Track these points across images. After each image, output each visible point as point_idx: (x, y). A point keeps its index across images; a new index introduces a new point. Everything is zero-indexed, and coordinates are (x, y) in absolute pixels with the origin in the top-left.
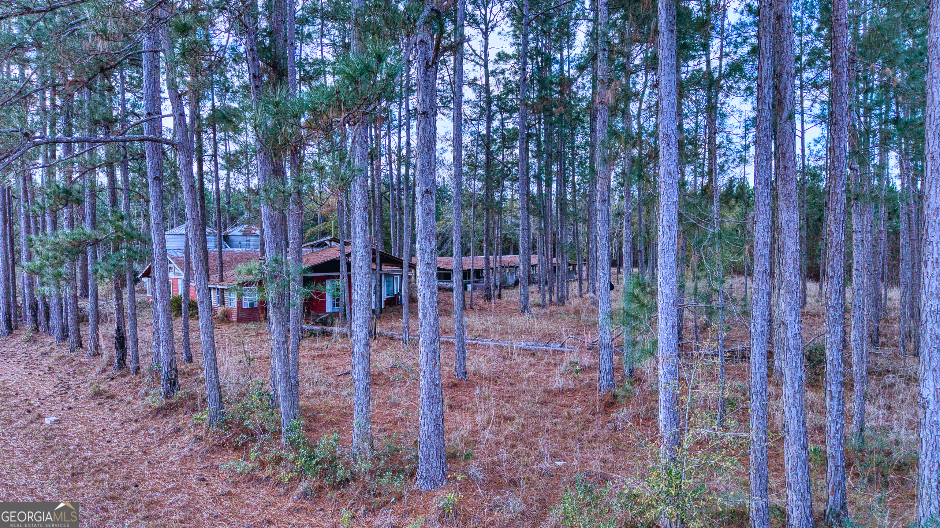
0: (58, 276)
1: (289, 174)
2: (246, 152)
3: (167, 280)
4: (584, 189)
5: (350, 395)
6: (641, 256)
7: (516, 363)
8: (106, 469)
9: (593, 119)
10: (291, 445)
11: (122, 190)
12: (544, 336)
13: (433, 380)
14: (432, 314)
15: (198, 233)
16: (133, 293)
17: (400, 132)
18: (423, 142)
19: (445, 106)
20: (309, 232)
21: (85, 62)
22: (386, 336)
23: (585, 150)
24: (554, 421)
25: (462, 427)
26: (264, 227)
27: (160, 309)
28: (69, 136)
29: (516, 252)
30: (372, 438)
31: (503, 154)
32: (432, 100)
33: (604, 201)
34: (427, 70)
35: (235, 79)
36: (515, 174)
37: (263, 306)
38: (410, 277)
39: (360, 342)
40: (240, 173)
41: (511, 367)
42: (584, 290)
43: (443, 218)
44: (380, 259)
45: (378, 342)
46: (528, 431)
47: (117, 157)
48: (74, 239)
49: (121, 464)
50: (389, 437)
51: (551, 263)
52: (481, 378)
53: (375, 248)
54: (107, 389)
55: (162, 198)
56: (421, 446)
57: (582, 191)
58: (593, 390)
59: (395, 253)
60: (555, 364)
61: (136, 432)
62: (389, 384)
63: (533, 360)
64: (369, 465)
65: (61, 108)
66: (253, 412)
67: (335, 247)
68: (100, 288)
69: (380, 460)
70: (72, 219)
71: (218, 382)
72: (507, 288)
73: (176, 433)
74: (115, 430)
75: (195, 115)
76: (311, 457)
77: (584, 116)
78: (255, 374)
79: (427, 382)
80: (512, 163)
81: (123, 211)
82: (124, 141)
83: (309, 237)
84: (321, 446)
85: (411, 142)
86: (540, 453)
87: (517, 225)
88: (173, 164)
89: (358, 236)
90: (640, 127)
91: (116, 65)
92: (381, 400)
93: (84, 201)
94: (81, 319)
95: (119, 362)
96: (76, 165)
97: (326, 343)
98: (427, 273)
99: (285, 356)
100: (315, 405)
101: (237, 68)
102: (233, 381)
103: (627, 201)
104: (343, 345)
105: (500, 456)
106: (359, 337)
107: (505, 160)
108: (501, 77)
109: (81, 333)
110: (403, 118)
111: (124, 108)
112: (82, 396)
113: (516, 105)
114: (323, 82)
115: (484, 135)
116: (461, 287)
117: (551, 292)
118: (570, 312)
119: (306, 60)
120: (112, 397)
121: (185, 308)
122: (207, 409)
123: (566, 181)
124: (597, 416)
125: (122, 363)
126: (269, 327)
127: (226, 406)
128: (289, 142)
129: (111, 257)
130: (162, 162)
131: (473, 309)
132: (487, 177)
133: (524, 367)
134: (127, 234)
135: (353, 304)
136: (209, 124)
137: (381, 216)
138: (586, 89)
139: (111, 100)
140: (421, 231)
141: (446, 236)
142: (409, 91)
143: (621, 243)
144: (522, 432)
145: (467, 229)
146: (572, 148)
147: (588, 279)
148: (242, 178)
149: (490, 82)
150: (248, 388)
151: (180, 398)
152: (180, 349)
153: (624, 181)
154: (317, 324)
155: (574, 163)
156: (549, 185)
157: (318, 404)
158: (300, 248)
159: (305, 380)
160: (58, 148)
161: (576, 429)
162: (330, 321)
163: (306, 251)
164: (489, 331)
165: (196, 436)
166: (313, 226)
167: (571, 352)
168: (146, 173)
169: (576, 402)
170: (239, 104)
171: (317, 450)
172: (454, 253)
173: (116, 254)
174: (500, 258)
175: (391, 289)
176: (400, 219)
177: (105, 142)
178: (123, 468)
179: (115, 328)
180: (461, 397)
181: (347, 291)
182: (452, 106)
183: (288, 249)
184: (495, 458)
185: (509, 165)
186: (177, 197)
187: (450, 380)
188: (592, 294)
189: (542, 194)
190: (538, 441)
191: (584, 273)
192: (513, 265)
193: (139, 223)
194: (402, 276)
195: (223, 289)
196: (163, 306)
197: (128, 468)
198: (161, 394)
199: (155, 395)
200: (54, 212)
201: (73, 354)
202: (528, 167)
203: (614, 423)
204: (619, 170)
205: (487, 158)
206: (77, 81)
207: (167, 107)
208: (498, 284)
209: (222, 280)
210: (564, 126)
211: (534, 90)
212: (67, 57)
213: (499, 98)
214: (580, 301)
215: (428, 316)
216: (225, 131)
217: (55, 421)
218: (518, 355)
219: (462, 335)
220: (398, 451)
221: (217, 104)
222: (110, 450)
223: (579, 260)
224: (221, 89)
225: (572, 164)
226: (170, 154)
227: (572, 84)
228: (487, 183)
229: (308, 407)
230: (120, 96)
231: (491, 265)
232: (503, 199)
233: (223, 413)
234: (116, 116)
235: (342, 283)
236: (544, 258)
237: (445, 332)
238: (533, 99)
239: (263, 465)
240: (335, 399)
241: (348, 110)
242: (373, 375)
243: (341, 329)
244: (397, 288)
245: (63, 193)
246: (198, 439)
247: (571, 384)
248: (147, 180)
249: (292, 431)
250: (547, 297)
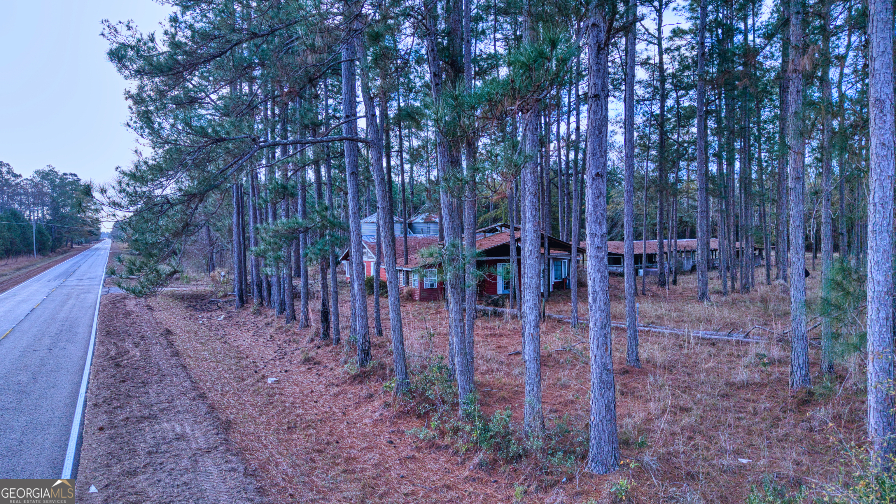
0: (277, 259)
1: (464, 164)
2: (427, 146)
3: (362, 262)
4: (773, 166)
5: (522, 374)
6: (843, 239)
7: (694, 353)
8: (314, 425)
9: (784, 89)
10: (467, 417)
11: (325, 184)
12: (726, 325)
13: (604, 365)
14: (602, 298)
15: (388, 220)
16: (335, 274)
17: (569, 117)
18: (594, 125)
19: (616, 88)
20: (481, 219)
21: (296, 75)
22: (555, 318)
23: (774, 124)
24: (737, 416)
25: (634, 414)
26: (444, 214)
27: (356, 288)
28: (285, 139)
29: (693, 235)
30: (543, 418)
31: (678, 134)
32: (604, 82)
33: (798, 178)
34: (599, 53)
35: (418, 79)
36: (692, 154)
37: (442, 287)
38: (578, 261)
39: (530, 323)
40: (422, 166)
41: (688, 356)
42: (773, 277)
43: (613, 201)
44: (548, 244)
45: (547, 325)
46: (707, 423)
47: (322, 156)
48: (289, 228)
49: (325, 422)
50: (560, 418)
51: (734, 247)
52: (655, 366)
53: (543, 233)
54: (314, 356)
55: (358, 191)
56: (593, 429)
57: (770, 168)
58: (784, 385)
59: (562, 237)
60: (739, 355)
61: (337, 395)
62: (558, 365)
63: (713, 350)
64: (541, 443)
65: (279, 116)
66: (434, 384)
67: (505, 232)
68: (309, 269)
69: (551, 439)
70: (288, 210)
71: (404, 355)
72: (683, 273)
73: (369, 398)
74: (321, 392)
75: (384, 115)
76: (486, 430)
77: (772, 87)
78: (436, 349)
79: (598, 366)
80: (689, 142)
81: (327, 203)
82: (328, 142)
83: (482, 224)
84: (495, 420)
85: (581, 127)
86: (721, 448)
87: (695, 208)
88: (366, 160)
89: (527, 221)
90: (842, 96)
91: (321, 75)
92: (551, 382)
93: (297, 195)
94: (295, 295)
95: (323, 334)
96: (290, 164)
97: (498, 323)
98: (597, 257)
99: (462, 333)
100: (489, 382)
101: (419, 69)
102: (416, 354)
103: (827, 177)
104: (513, 326)
105: (676, 447)
106: (529, 318)
107: (680, 140)
108: (676, 53)
109: (295, 307)
110: (572, 104)
111: (327, 113)
112: (296, 362)
113: (694, 81)
114: (496, 75)
115: (657, 115)
116: (633, 272)
117: (734, 278)
118: (756, 301)
119: (480, 55)
120: (318, 363)
121: (377, 287)
122: (395, 378)
123: (750, 160)
124: (789, 414)
125: (326, 335)
126: (447, 306)
127: (411, 376)
128: (466, 132)
129: (317, 243)
130: (357, 159)
131: (644, 294)
132: (661, 157)
133: (702, 357)
134: (331, 222)
135: (522, 287)
136: (395, 122)
137: (550, 201)
138: (775, 58)
139: (317, 107)
140: (591, 214)
141: (615, 221)
142: (580, 76)
143: (819, 225)
144: (700, 425)
145: (638, 212)
146: (758, 123)
147: (777, 264)
148: (423, 171)
149: (664, 60)
150: (430, 361)
151: (372, 368)
152: (372, 324)
153: (822, 155)
154: (489, 305)
155: (760, 139)
156: (731, 164)
157: (491, 380)
158: (474, 233)
159: (479, 357)
160: (277, 150)
161: (763, 426)
162: (501, 302)
163: (479, 237)
164: (663, 318)
165: (385, 402)
166: (485, 213)
167: (757, 343)
168: (344, 170)
169: (763, 397)
170: (421, 103)
171: (491, 424)
172: (625, 236)
173: (322, 240)
174: (676, 242)
175: (559, 273)
176: (568, 203)
177: (313, 143)
178: (327, 426)
179: (321, 304)
180: (633, 384)
181: (517, 274)
182: (623, 87)
183: (463, 235)
184: (671, 449)
185: (685, 145)
186: (369, 190)
187: (622, 366)
188: (782, 281)
189: (723, 173)
190: (719, 435)
191: (773, 258)
192: (689, 249)
193: (340, 213)
194: (570, 260)
195: (407, 271)
196: (359, 285)
197: (331, 426)
198: (357, 363)
199: (352, 363)
200: (274, 204)
201: (289, 325)
202: (707, 145)
203: (810, 423)
204: (815, 143)
205: (661, 138)
206: (291, 92)
207: (361, 109)
208: (673, 269)
209: (407, 263)
210: (749, 100)
211: (713, 64)
212: (284, 71)
213: (674, 76)
214: (768, 288)
215: (598, 300)
216: (409, 128)
217: (275, 381)
218: (696, 344)
219: (634, 321)
220: (569, 432)
221: (402, 105)
222: (317, 409)
223: (767, 244)
224: (406, 90)
225: (757, 139)
226: (364, 151)
227: (758, 54)
228: (661, 164)
229: (482, 383)
230: (324, 102)
231: (665, 249)
232: (678, 180)
233: (408, 383)
234: (321, 120)
235: (512, 266)
236: (726, 242)
237: (615, 317)
238: (713, 73)
239: (443, 434)
240: (507, 377)
241: (522, 98)
242: (543, 356)
243: (511, 310)
244: (565, 272)
245: (281, 188)
246: (387, 405)
247: (757, 378)
248: (345, 175)
249: (468, 404)
250: (729, 283)
